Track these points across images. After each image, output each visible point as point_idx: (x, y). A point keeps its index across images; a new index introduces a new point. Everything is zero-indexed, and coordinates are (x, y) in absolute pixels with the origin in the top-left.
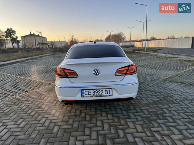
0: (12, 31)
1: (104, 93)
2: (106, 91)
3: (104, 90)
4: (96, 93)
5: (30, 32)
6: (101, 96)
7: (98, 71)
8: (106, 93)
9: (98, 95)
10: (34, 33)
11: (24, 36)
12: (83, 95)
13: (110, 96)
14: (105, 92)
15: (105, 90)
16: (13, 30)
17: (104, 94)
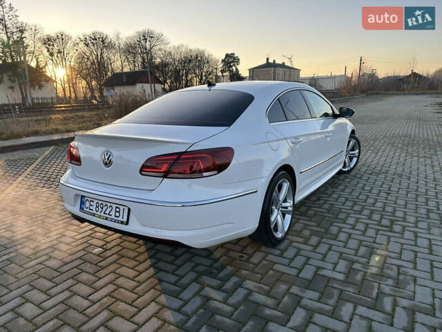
0: (234, 58)
1: (113, 213)
2: (118, 210)
3: (114, 206)
4: (100, 209)
5: (268, 59)
6: (106, 219)
7: (110, 156)
8: (117, 214)
9: (102, 214)
10: (274, 61)
11: (254, 68)
12: (83, 207)
13: (122, 223)
14: (116, 211)
15: (116, 207)
16: (236, 55)
17: (113, 217)
